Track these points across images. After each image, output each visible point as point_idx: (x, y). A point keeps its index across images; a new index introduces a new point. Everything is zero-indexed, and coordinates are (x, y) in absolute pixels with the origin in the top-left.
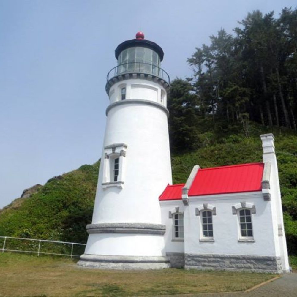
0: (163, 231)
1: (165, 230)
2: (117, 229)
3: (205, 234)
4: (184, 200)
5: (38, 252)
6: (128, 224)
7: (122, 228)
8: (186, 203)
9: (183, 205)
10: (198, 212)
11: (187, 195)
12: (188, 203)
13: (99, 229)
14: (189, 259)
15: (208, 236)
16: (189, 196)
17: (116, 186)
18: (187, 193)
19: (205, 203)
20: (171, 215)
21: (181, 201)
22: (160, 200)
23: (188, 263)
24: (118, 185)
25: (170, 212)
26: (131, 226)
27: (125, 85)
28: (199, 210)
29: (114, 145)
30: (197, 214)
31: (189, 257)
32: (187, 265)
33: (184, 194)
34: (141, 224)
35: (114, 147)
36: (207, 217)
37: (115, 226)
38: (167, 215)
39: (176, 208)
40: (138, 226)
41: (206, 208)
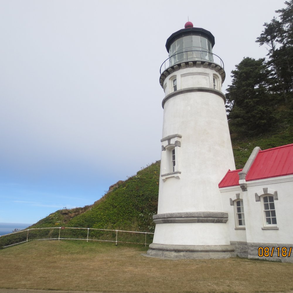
0: (225, 219)
1: (227, 218)
2: (177, 219)
3: (269, 221)
4: (241, 185)
5: (116, 241)
6: (187, 213)
7: (181, 217)
8: (244, 188)
9: (242, 191)
10: (258, 198)
11: (245, 180)
12: (246, 188)
13: (161, 219)
14: (252, 249)
15: (272, 223)
16: (247, 181)
17: (174, 177)
18: (245, 177)
19: (265, 187)
20: (232, 203)
21: (239, 186)
22: (220, 187)
23: (252, 253)
24: (175, 175)
25: (231, 199)
26: (190, 216)
27: (175, 76)
28: (259, 195)
29: (168, 136)
30: (257, 200)
31: (252, 246)
32: (251, 255)
33: (241, 179)
34: (200, 213)
35: (169, 139)
36: (269, 203)
37: (174, 216)
38: (229, 202)
39: (236, 194)
40: (196, 215)
41: (266, 193)
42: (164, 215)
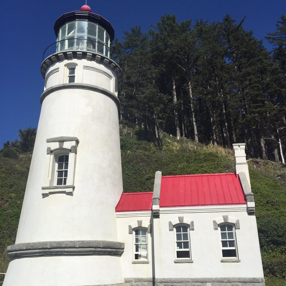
1: (123, 249)
2: (66, 250)
4: (154, 211)
8: (156, 215)
10: (172, 227)
11: (158, 206)
12: (159, 215)
16: (160, 207)
17: (65, 192)
18: (159, 203)
19: (181, 215)
20: (131, 230)
22: (116, 211)
24: (67, 190)
25: (130, 227)
27: (75, 65)
28: (173, 223)
29: (61, 137)
30: (170, 229)
33: (155, 205)
34: (98, 242)
35: (62, 141)
36: (182, 233)
37: (64, 246)
38: (127, 230)
39: (138, 221)
40: (94, 245)
41: (181, 222)
42: (46, 243)
